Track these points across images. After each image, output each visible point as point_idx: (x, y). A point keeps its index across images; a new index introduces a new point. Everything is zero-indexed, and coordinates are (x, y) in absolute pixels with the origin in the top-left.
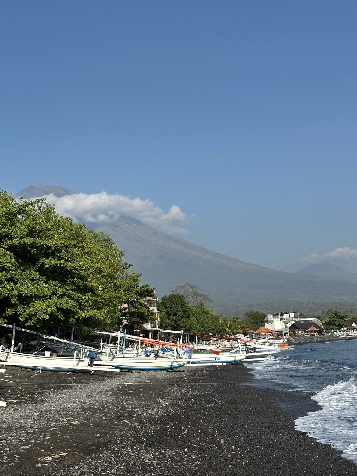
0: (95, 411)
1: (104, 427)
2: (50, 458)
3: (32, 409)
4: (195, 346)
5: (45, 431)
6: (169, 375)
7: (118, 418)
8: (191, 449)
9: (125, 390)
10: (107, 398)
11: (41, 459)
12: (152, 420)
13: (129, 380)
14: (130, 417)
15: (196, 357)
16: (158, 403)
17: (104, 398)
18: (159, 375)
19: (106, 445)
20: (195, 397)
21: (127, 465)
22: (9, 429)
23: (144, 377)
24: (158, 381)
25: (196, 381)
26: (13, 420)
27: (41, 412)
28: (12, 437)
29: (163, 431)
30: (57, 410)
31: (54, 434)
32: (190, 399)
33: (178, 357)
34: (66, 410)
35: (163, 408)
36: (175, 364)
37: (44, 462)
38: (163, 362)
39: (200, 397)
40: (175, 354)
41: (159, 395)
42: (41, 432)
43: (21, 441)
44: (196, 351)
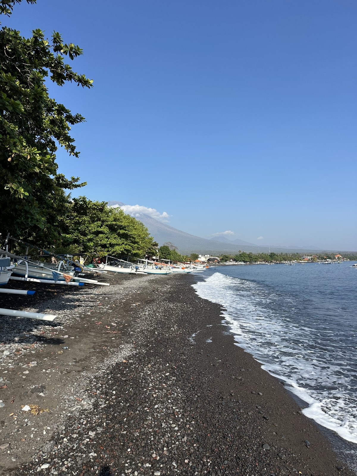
0: (144, 288)
1: (149, 294)
2: (135, 305)
3: (121, 287)
4: (175, 265)
5: (128, 295)
6: (166, 276)
7: (153, 291)
8: (187, 304)
9: (152, 281)
10: (147, 284)
11: (132, 305)
12: (166, 292)
13: (152, 277)
14: (157, 291)
15: (175, 270)
16: (166, 287)
17: (146, 284)
18: (162, 276)
19: (153, 301)
20: (179, 285)
21: (164, 308)
22: (115, 294)
23: (157, 277)
24: (163, 278)
25: (177, 279)
26: (115, 290)
27: (124, 288)
28: (117, 296)
29: (172, 296)
30: (130, 288)
31: (131, 296)
32: (177, 286)
33: (169, 270)
34: (133, 288)
35: (168, 288)
36: (167, 272)
37: (133, 306)
38: (163, 271)
39: (181, 285)
40: (168, 269)
41: (165, 284)
42: (127, 295)
43: (121, 298)
44: (175, 267)
